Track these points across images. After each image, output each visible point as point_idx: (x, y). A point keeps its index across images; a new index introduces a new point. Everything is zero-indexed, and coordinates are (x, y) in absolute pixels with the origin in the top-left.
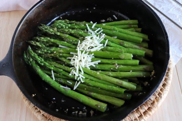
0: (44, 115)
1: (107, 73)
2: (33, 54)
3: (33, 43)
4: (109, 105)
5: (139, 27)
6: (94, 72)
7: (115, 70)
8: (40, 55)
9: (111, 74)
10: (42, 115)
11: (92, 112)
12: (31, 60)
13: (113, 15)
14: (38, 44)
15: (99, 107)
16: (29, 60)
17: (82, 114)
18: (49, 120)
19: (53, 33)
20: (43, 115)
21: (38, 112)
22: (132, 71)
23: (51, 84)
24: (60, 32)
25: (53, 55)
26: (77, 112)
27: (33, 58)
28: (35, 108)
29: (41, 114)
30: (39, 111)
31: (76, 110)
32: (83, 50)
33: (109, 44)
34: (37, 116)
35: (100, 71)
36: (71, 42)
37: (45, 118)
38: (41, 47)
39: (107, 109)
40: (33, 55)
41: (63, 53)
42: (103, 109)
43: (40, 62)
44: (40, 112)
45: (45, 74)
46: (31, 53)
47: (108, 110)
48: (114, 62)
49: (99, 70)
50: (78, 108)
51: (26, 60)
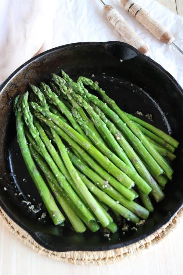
1: (90, 184)
2: (26, 104)
4: (67, 221)
5: (174, 153)
7: (100, 187)
8: (32, 110)
9: (93, 188)
11: (43, 216)
12: (20, 110)
14: (40, 95)
15: (54, 216)
16: (17, 108)
17: (32, 209)
19: (65, 93)
22: (120, 203)
23: (23, 153)
24: (73, 98)
25: (45, 121)
26: (28, 203)
27: (23, 110)
31: (29, 199)
35: (84, 177)
36: (77, 119)
39: (62, 223)
40: (24, 106)
41: (58, 126)
43: (26, 119)
45: (24, 137)
46: (24, 102)
47: (63, 225)
48: (106, 178)
49: (84, 175)
50: (34, 200)
51: (14, 106)
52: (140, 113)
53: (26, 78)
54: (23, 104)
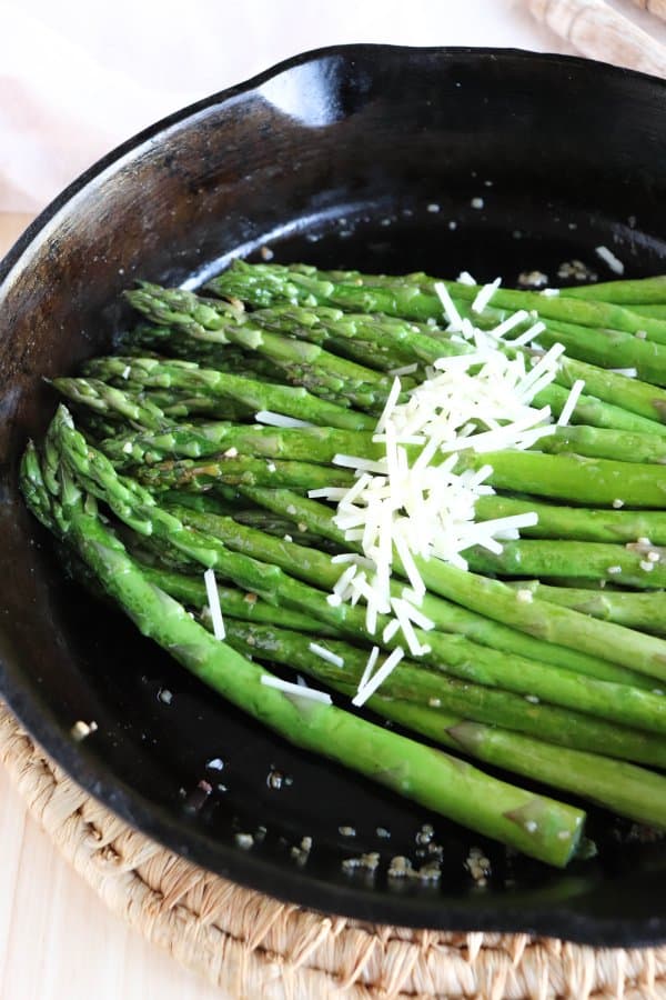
0: (144, 873)
1: (582, 595)
2: (85, 457)
3: (88, 392)
4: (601, 818)
6: (498, 591)
7: (635, 580)
8: (129, 469)
9: (608, 602)
10: (131, 877)
11: (477, 865)
12: (73, 497)
13: (600, 245)
14: (119, 398)
15: (532, 826)
16: (57, 499)
17: (411, 873)
18: (175, 908)
19: (220, 337)
20: (136, 873)
21: (103, 850)
24: (267, 330)
25: (215, 469)
26: (373, 861)
27: (88, 484)
28: (81, 827)
29: (127, 867)
30: (111, 847)
31: (365, 844)
32: (420, 441)
33: (588, 412)
34: (93, 882)
35: (535, 584)
36: (339, 394)
37: (151, 898)
38: (138, 421)
39: (582, 846)
40: (84, 466)
41: (286, 460)
42: (563, 844)
43: (127, 511)
44: (116, 853)
45: (163, 593)
46: (75, 449)
47: (593, 850)
48: (628, 530)
49: (528, 578)
50: (382, 833)
51: (37, 501)
52: (537, 279)
53: (19, 354)
54: (76, 457)
